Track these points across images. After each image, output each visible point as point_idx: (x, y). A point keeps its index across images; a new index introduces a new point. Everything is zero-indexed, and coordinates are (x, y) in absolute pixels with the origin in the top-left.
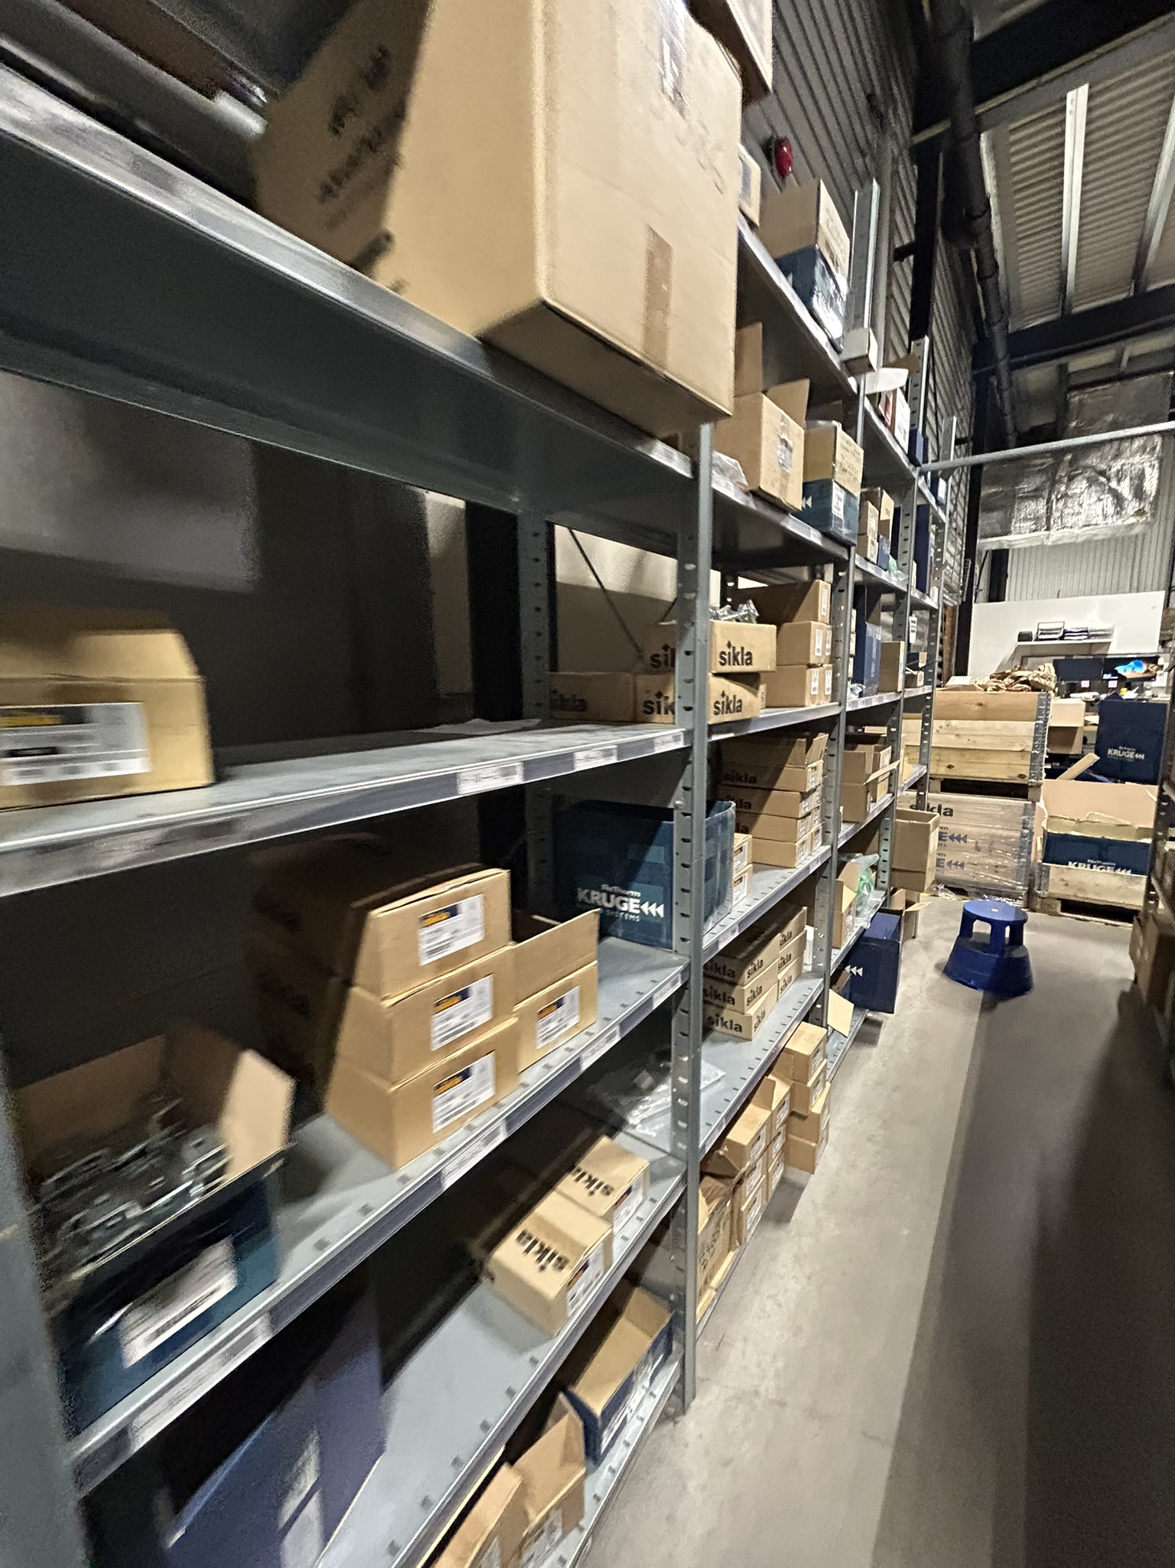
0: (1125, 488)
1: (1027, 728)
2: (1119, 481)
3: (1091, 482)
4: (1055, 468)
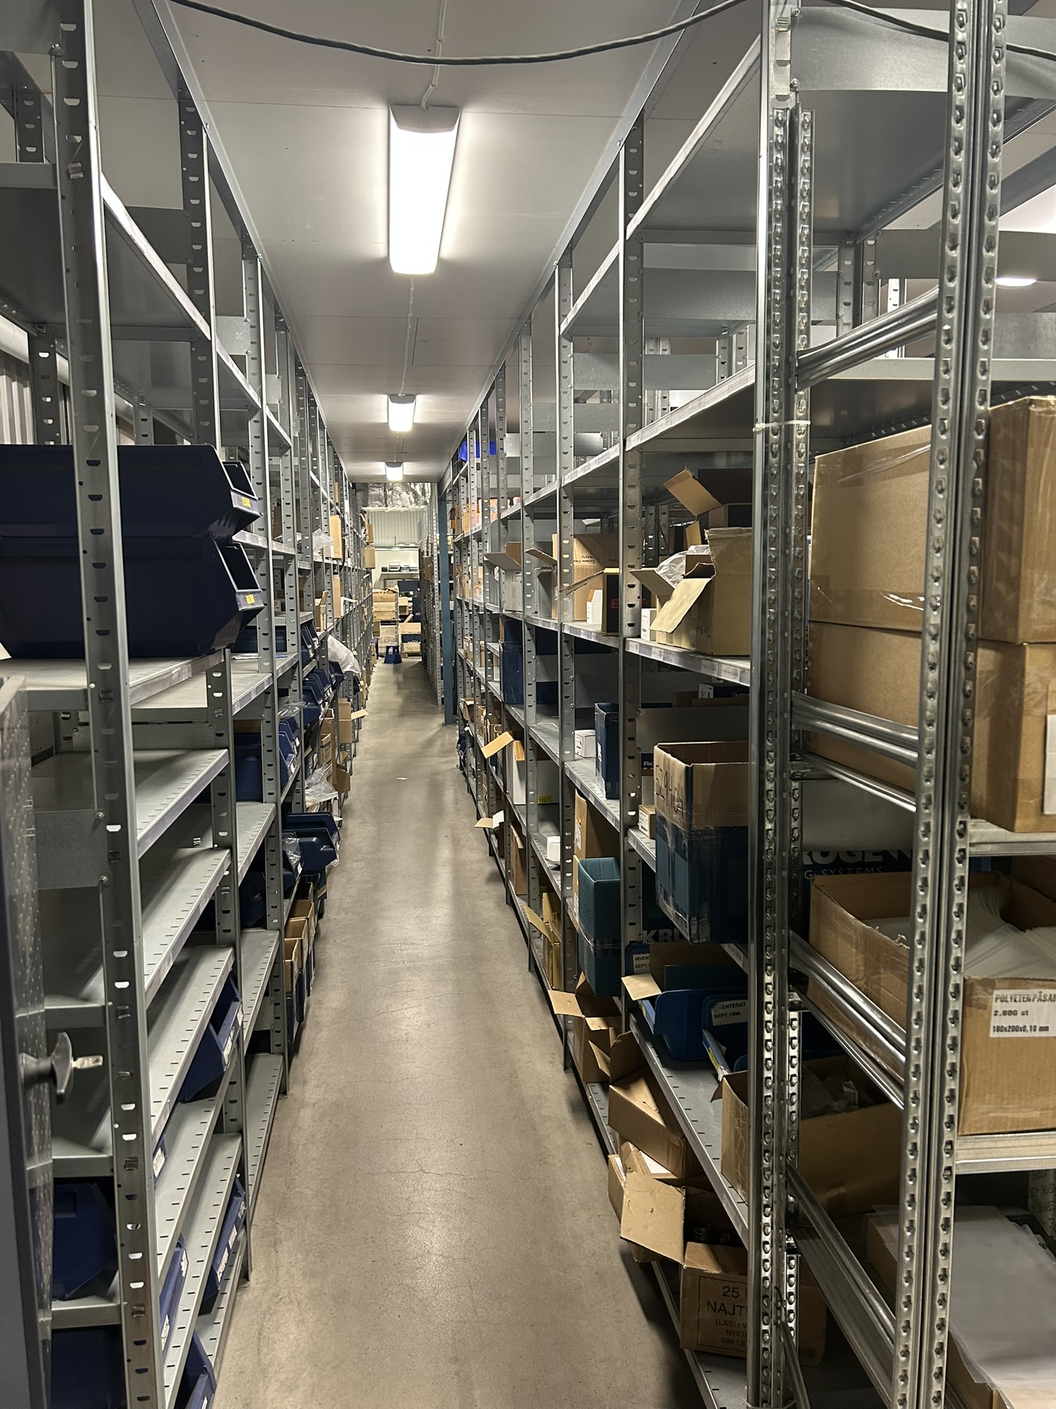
1: (393, 604)
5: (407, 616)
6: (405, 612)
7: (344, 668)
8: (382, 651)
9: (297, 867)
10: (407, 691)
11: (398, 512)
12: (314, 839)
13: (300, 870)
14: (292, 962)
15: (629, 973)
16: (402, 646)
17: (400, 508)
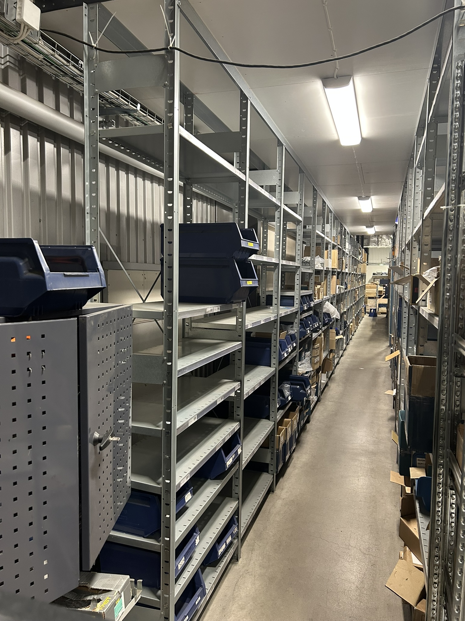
1: (376, 289)
5: (382, 295)
6: (381, 293)
7: (333, 316)
8: (369, 311)
9: (288, 397)
10: (375, 330)
11: (384, 248)
12: (298, 387)
13: (290, 398)
14: (279, 436)
15: (415, 466)
16: (378, 309)
17: (384, 246)
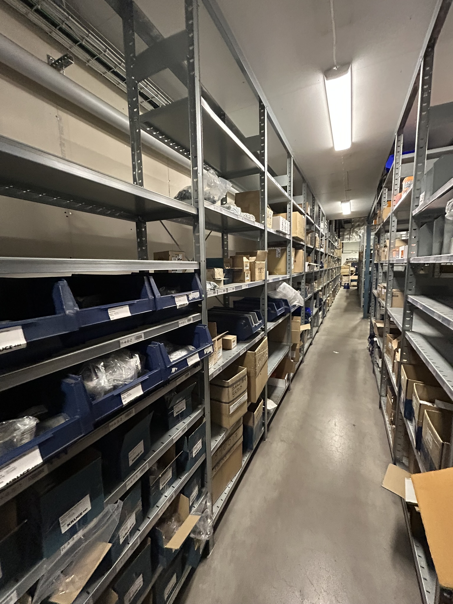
0: (361, 235)
2: (360, 233)
3: (356, 233)
4: (350, 230)
